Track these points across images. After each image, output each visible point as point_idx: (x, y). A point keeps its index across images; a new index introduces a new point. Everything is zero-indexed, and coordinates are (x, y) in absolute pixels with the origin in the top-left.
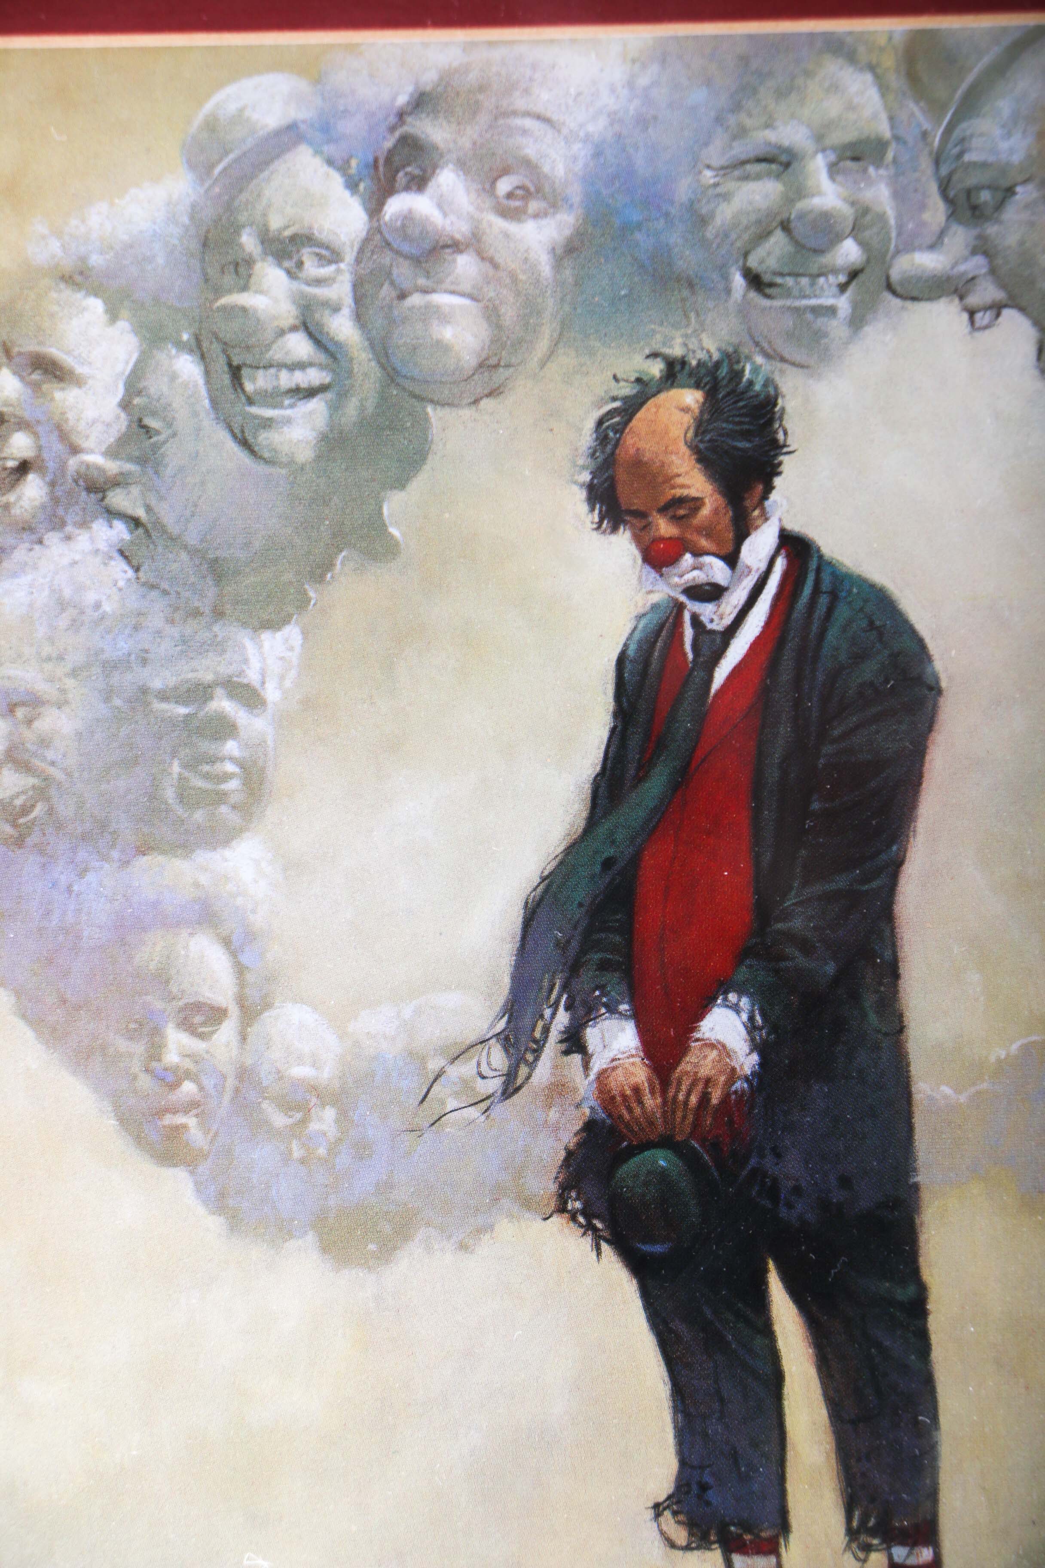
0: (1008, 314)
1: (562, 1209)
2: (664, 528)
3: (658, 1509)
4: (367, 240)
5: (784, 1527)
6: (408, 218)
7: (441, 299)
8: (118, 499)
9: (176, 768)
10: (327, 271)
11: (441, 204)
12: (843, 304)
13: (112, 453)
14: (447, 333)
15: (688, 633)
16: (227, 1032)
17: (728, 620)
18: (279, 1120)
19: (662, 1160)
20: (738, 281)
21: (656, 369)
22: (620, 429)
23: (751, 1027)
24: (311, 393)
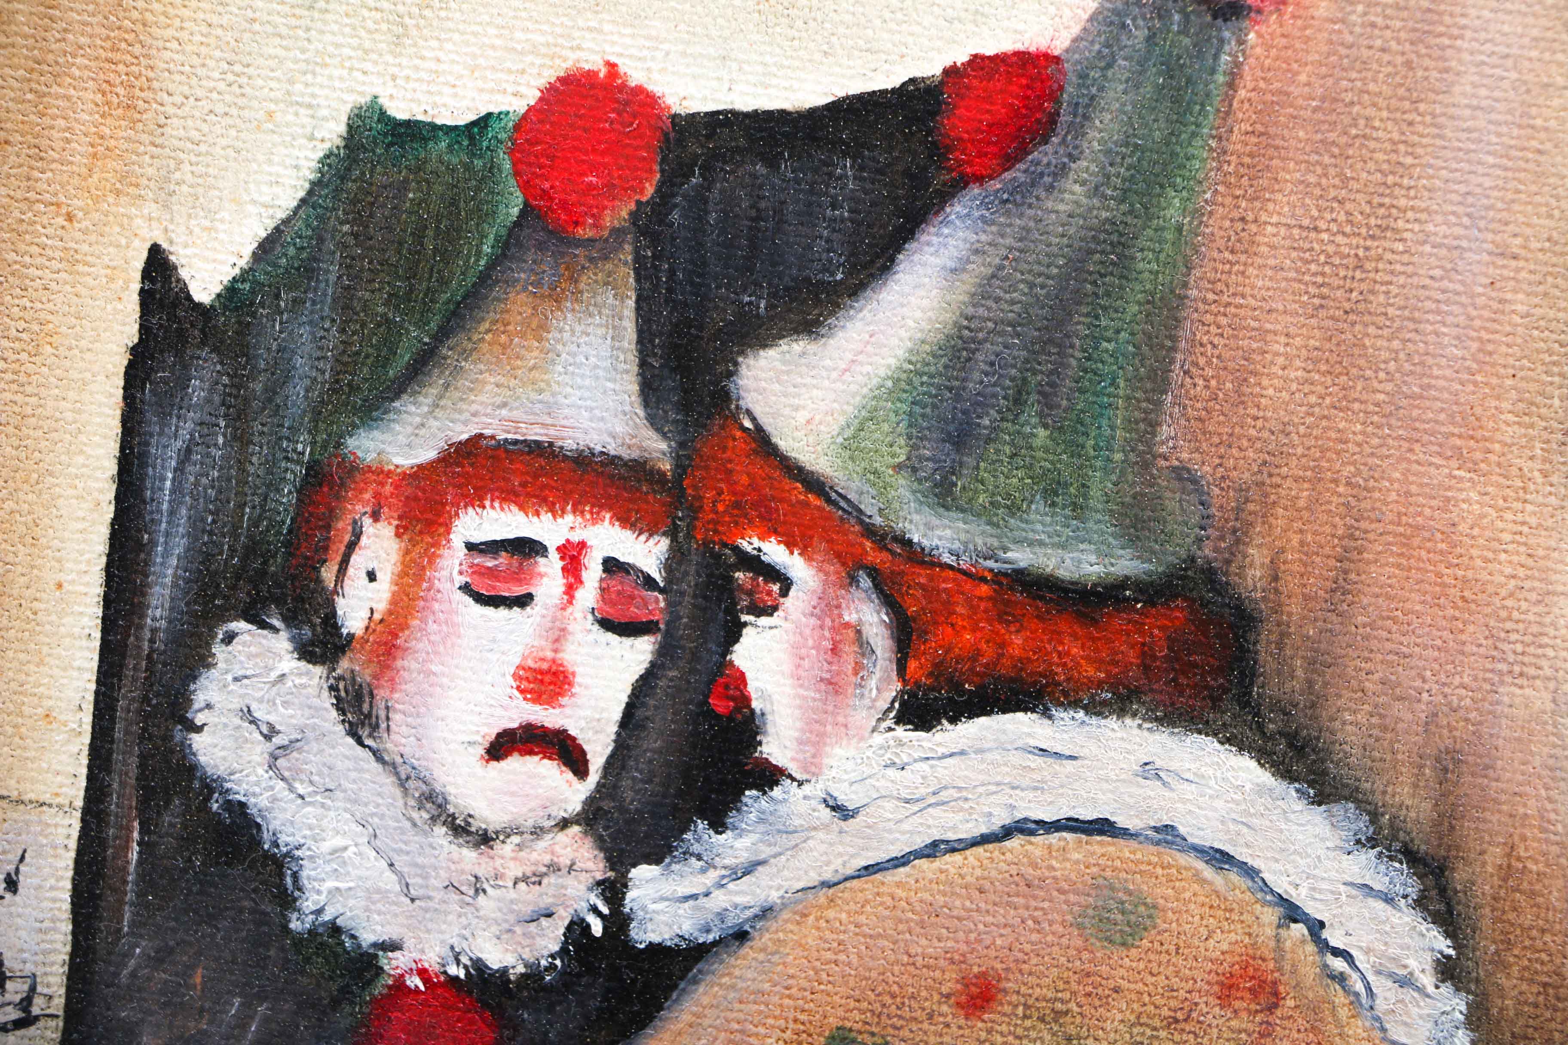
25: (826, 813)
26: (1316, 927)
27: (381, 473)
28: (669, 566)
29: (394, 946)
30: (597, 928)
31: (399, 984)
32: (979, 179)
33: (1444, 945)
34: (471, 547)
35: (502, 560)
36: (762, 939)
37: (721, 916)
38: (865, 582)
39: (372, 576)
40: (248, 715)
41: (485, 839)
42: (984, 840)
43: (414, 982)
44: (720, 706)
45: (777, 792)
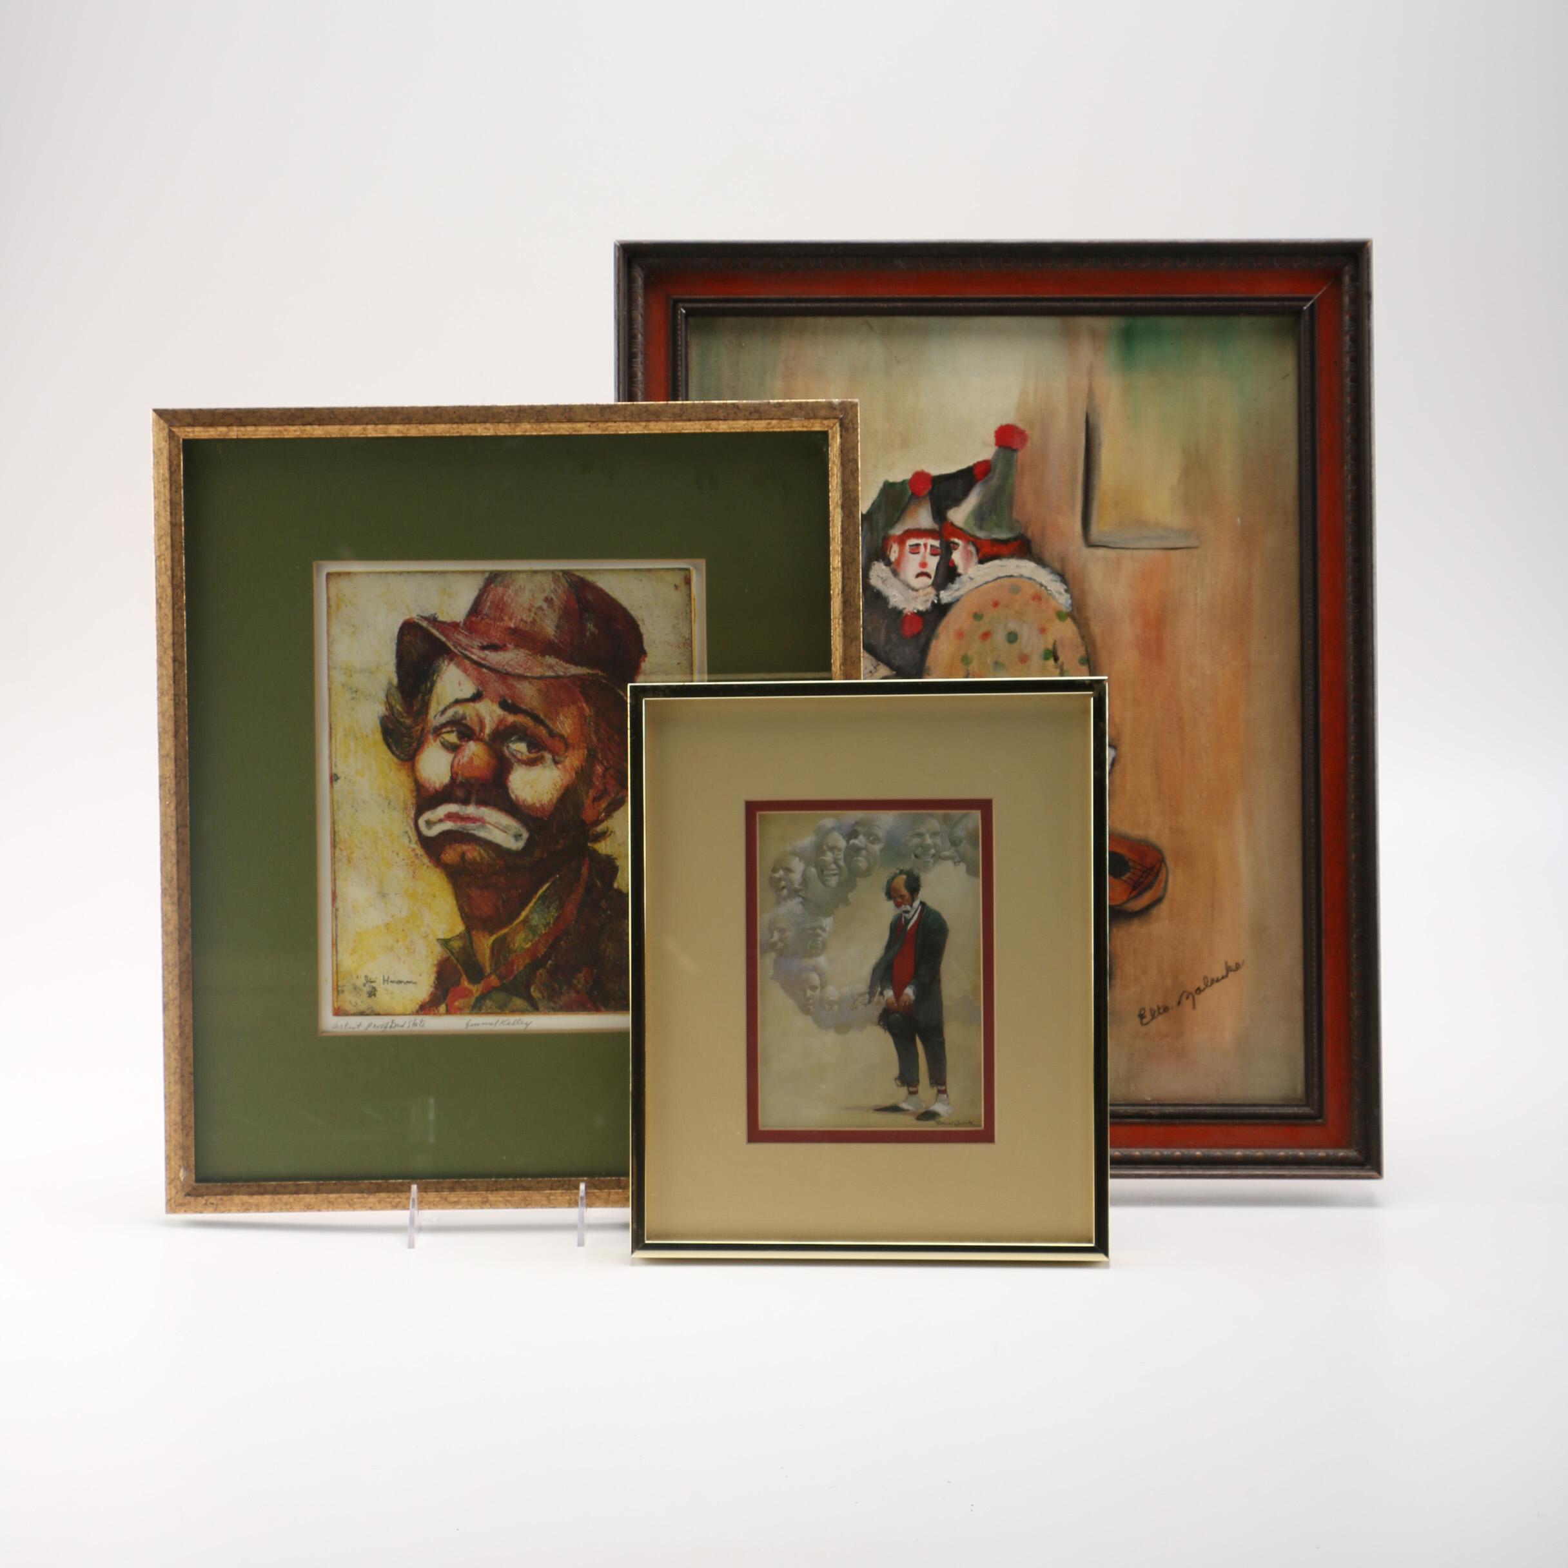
0: (961, 863)
1: (879, 1024)
2: (899, 900)
3: (896, 1079)
4: (846, 848)
5: (918, 1081)
6: (854, 844)
7: (860, 858)
8: (801, 893)
9: (810, 942)
10: (839, 853)
11: (860, 841)
12: (932, 861)
13: (799, 885)
14: (861, 865)
15: (903, 919)
16: (818, 991)
17: (911, 917)
18: (828, 1007)
19: (897, 1015)
20: (913, 856)
21: (898, 871)
22: (892, 882)
23: (914, 991)
24: (835, 875)
25: (969, 580)
26: (1046, 587)
27: (894, 536)
28: (941, 544)
29: (904, 609)
30: (936, 601)
31: (906, 615)
32: (981, 480)
33: (1065, 587)
34: (910, 546)
35: (914, 547)
36: (962, 600)
37: (955, 597)
38: (971, 543)
39: (895, 552)
40: (878, 576)
41: (917, 590)
42: (994, 580)
43: (909, 614)
44: (951, 565)
45: (961, 577)
